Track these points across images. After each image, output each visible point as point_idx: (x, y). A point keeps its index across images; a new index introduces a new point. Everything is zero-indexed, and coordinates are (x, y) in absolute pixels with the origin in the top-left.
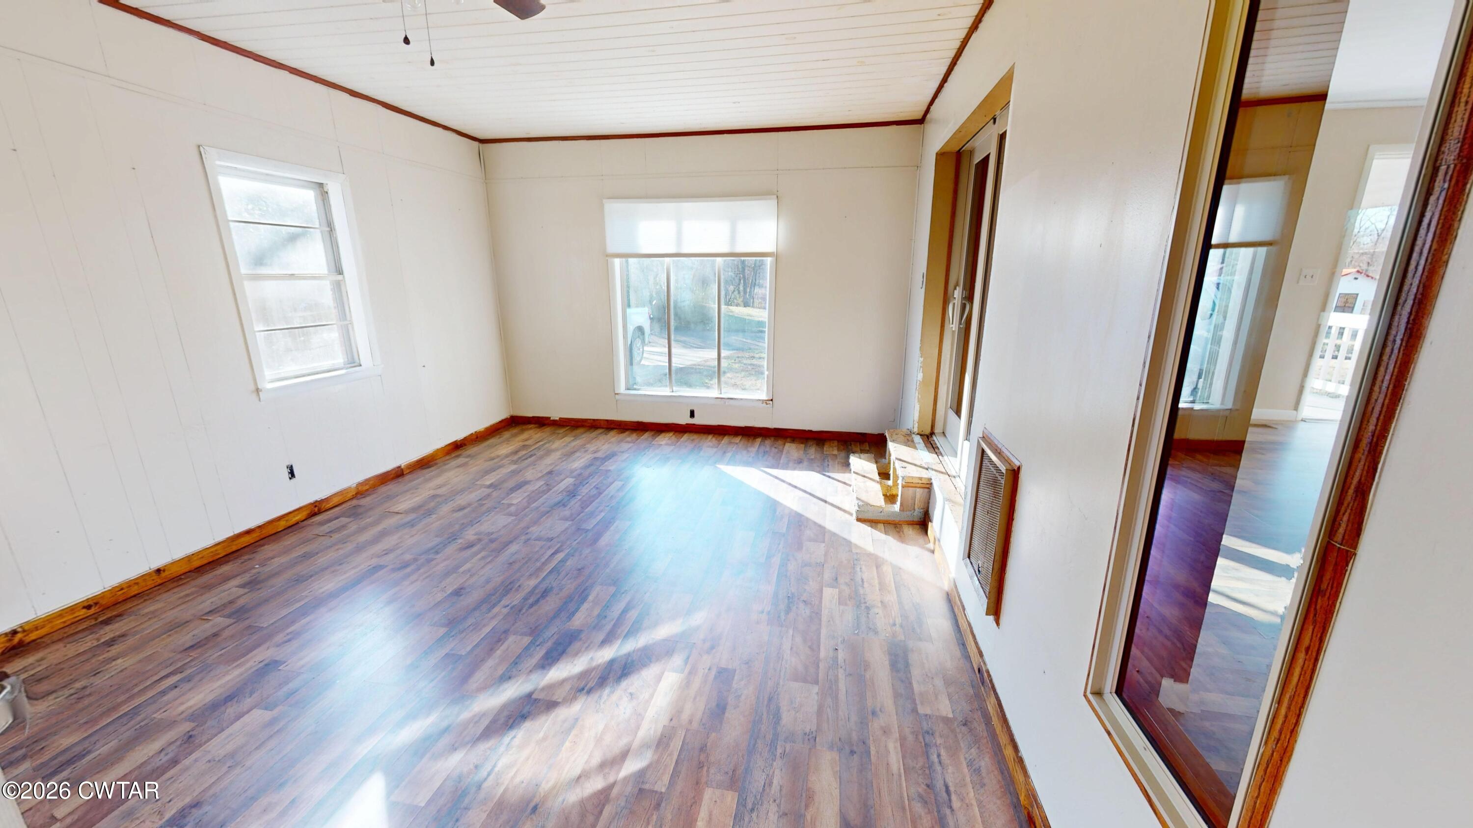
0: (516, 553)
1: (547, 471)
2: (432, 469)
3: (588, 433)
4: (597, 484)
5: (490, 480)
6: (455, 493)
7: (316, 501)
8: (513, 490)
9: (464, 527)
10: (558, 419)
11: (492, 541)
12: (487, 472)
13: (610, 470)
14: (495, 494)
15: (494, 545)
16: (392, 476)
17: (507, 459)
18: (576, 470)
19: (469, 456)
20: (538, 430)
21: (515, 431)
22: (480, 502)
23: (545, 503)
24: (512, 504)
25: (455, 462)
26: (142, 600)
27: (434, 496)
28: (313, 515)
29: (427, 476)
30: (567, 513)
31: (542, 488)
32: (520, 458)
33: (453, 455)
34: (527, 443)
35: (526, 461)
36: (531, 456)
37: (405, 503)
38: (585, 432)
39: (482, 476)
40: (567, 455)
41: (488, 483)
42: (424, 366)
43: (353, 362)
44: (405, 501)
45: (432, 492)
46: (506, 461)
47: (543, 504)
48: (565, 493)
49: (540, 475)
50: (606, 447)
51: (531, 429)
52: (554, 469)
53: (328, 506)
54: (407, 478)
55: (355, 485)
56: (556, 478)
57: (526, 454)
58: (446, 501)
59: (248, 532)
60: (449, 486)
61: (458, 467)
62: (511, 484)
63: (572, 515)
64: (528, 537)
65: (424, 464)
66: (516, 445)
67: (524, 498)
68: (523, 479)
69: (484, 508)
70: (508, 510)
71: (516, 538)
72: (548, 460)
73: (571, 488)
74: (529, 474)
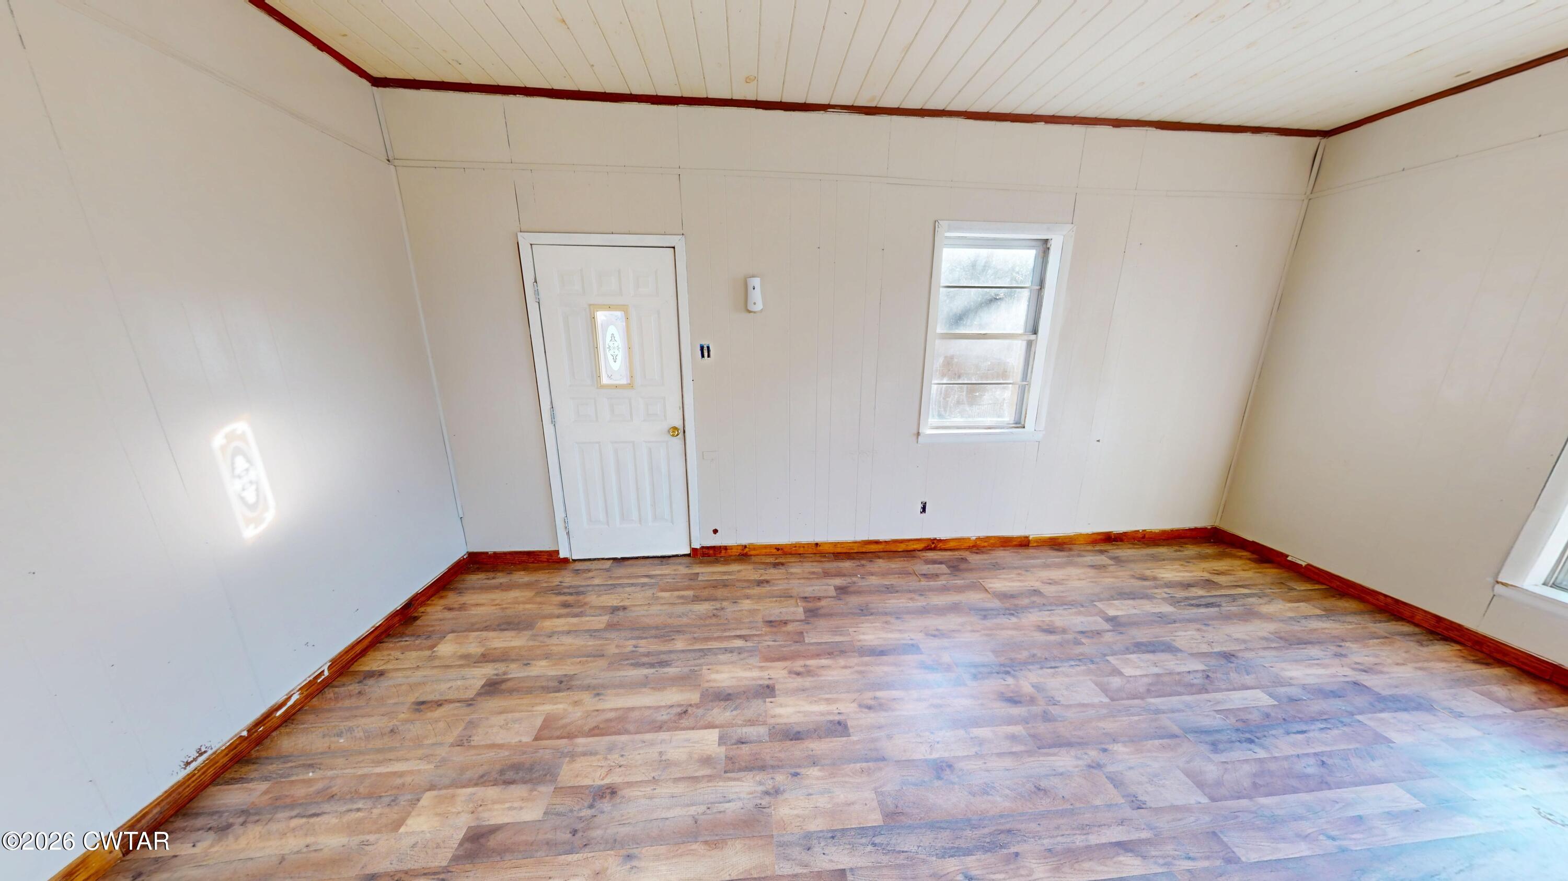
0: (1061, 774)
1: (1224, 649)
2: (1061, 554)
3: (1367, 617)
4: (1330, 754)
5: (1117, 609)
6: (1062, 602)
7: (935, 539)
8: (1141, 647)
9: (1032, 661)
10: (1304, 564)
11: (1046, 717)
12: (1124, 595)
13: (1389, 741)
14: (1108, 637)
15: (1042, 728)
16: (1015, 543)
17: (1166, 590)
18: (1291, 685)
19: (1117, 559)
20: (1253, 565)
21: (1209, 550)
22: (1079, 637)
23: (1179, 711)
24: (1120, 674)
25: (1092, 558)
26: (798, 560)
27: (1036, 592)
28: (928, 549)
29: (1050, 561)
30: (1211, 770)
31: (1191, 676)
32: (1187, 598)
33: (1098, 548)
34: (1216, 579)
35: (1195, 610)
36: (1207, 605)
37: (1001, 583)
38: (1361, 613)
39: (1112, 597)
40: (1286, 640)
41: (1112, 612)
42: (1098, 441)
43: (1019, 424)
44: (1005, 579)
45: (1037, 585)
46: (1161, 592)
47: (1173, 711)
48: (1232, 720)
49: (1204, 648)
50: (1406, 672)
51: (1240, 558)
52: (1240, 654)
53: (947, 546)
54: (1031, 552)
55: (974, 538)
56: (1233, 675)
57: (1202, 597)
58: (1042, 607)
59: (877, 542)
60: (1060, 588)
61: (1092, 566)
62: (1142, 635)
63: (1219, 783)
64: (1103, 758)
65: (1057, 544)
66: (1195, 574)
67: (1146, 676)
68: (1168, 639)
69: (1078, 650)
70: (1106, 679)
71: (1081, 744)
72: (1240, 630)
73: (1255, 717)
74: (1185, 637)
